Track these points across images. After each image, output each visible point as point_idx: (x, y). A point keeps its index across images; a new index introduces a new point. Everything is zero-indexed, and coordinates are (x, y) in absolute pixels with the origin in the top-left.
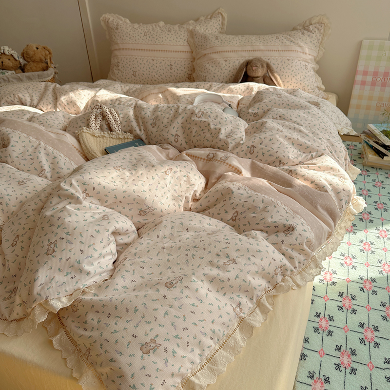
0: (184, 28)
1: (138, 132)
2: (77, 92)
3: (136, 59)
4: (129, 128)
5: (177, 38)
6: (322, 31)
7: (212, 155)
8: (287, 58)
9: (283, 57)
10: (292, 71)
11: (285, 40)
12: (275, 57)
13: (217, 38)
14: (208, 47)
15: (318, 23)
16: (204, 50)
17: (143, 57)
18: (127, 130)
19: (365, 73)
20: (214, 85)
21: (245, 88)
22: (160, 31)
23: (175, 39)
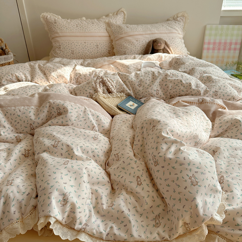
0: (102, 21)
1: (129, 91)
2: (62, 69)
3: (73, 42)
4: (121, 90)
5: (99, 28)
6: (184, 21)
7: (201, 100)
8: (172, 37)
9: (169, 37)
10: (176, 45)
11: (167, 27)
12: (165, 37)
13: (127, 27)
14: (123, 33)
15: (182, 16)
16: (121, 35)
17: (78, 41)
18: (120, 91)
19: (209, 43)
20: (136, 57)
21: (158, 57)
22: (87, 24)
23: (98, 28)
